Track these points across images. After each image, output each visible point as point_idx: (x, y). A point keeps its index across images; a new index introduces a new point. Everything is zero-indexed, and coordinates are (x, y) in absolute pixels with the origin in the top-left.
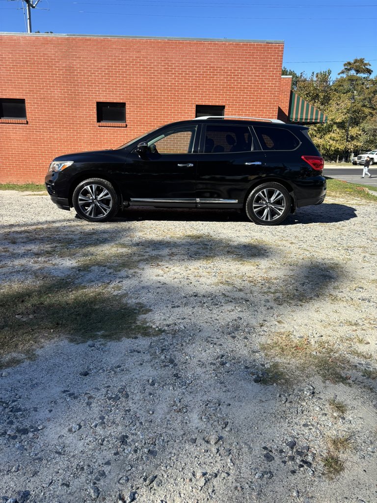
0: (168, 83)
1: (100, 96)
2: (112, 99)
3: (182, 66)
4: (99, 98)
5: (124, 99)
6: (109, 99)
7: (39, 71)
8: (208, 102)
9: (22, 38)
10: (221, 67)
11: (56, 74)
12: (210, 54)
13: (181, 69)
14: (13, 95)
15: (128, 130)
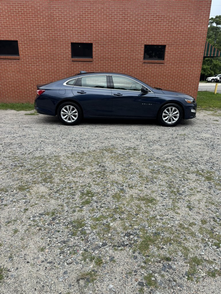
0: (125, 28)
1: (73, 38)
2: (83, 40)
4: (73, 40)
5: (91, 40)
6: (80, 40)
7: (28, 19)
11: (41, 22)
12: (156, 6)
14: (9, 38)
15: (94, 64)
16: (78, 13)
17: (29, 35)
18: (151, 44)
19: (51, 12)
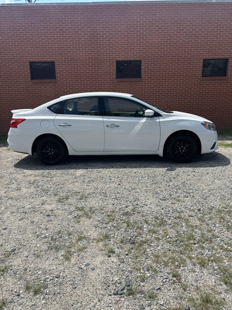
0: (180, 41)
1: (119, 55)
2: (130, 57)
3: (192, 25)
4: (118, 57)
5: (140, 57)
6: (127, 57)
7: (67, 37)
8: (214, 56)
9: (52, 7)
10: (227, 25)
11: (82, 39)
12: (218, 14)
13: (192, 28)
14: (45, 58)
15: (142, 84)
16: (125, 27)
17: (68, 54)
18: (211, 58)
19: (94, 27)
